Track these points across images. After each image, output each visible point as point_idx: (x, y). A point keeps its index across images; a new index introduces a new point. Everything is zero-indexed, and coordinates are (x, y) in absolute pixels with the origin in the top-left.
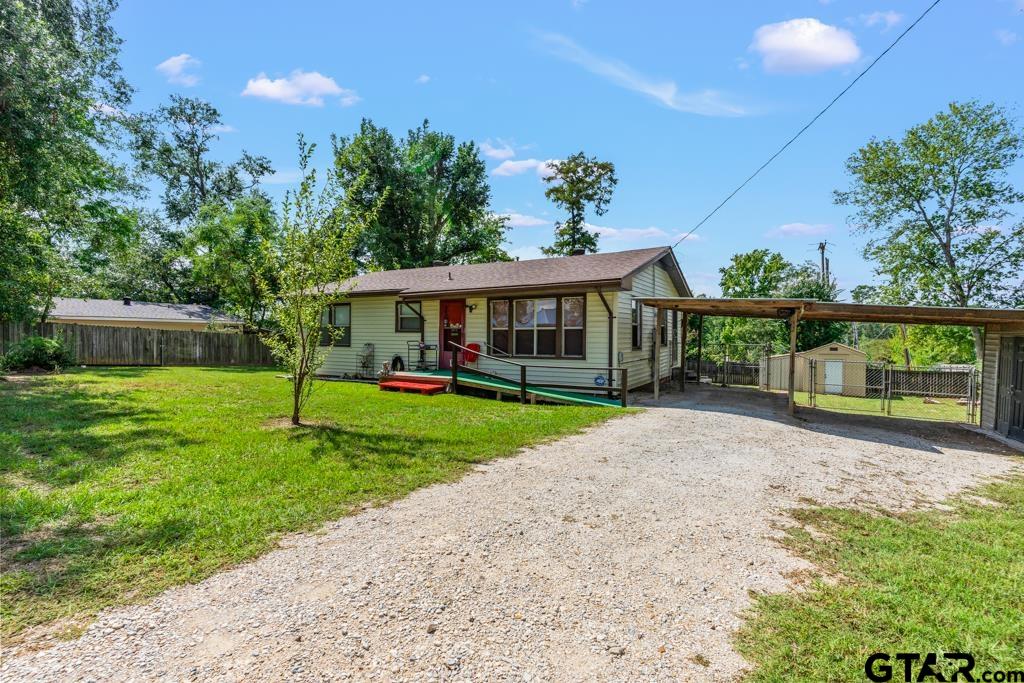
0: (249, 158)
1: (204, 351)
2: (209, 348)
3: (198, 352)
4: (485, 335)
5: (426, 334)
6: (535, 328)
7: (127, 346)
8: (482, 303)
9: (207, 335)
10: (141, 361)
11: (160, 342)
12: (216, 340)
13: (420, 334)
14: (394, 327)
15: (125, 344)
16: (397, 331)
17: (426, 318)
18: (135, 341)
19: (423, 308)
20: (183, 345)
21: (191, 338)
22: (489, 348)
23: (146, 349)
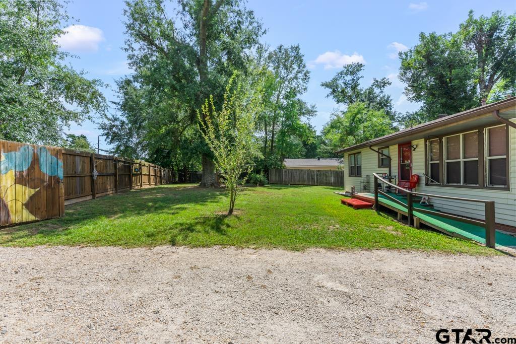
0: (377, 81)
1: (335, 180)
2: (338, 178)
3: (333, 180)
4: (424, 167)
5: (392, 169)
6: (462, 160)
7: (306, 177)
8: (421, 142)
9: (336, 172)
10: (311, 183)
11: (317, 176)
12: (340, 174)
13: (388, 169)
14: (377, 164)
15: (305, 176)
16: (379, 167)
17: (392, 157)
18: (308, 174)
19: (391, 151)
20: (326, 177)
21: (330, 173)
22: (427, 179)
23: (312, 179)
